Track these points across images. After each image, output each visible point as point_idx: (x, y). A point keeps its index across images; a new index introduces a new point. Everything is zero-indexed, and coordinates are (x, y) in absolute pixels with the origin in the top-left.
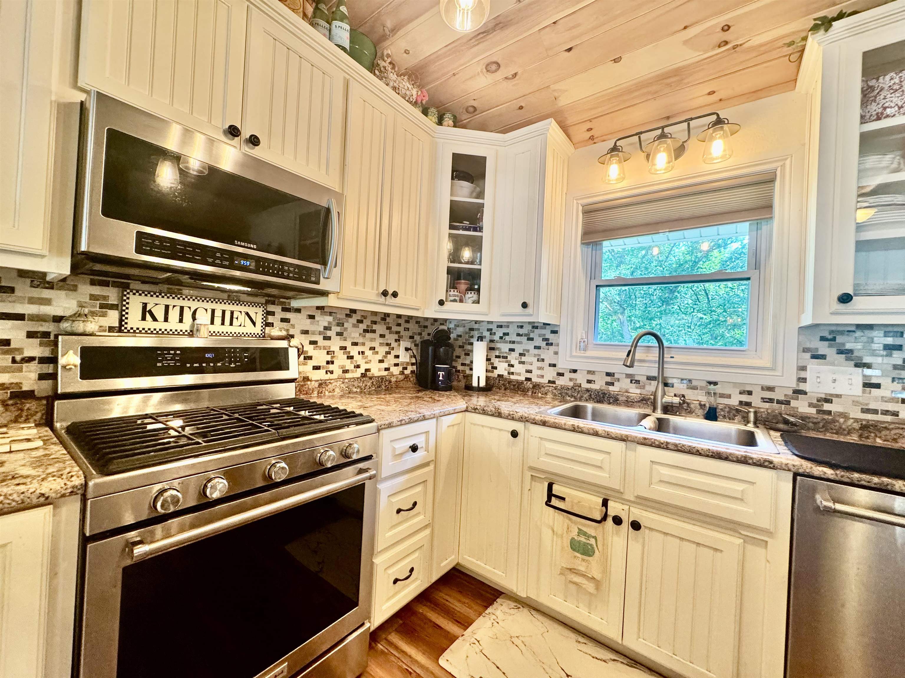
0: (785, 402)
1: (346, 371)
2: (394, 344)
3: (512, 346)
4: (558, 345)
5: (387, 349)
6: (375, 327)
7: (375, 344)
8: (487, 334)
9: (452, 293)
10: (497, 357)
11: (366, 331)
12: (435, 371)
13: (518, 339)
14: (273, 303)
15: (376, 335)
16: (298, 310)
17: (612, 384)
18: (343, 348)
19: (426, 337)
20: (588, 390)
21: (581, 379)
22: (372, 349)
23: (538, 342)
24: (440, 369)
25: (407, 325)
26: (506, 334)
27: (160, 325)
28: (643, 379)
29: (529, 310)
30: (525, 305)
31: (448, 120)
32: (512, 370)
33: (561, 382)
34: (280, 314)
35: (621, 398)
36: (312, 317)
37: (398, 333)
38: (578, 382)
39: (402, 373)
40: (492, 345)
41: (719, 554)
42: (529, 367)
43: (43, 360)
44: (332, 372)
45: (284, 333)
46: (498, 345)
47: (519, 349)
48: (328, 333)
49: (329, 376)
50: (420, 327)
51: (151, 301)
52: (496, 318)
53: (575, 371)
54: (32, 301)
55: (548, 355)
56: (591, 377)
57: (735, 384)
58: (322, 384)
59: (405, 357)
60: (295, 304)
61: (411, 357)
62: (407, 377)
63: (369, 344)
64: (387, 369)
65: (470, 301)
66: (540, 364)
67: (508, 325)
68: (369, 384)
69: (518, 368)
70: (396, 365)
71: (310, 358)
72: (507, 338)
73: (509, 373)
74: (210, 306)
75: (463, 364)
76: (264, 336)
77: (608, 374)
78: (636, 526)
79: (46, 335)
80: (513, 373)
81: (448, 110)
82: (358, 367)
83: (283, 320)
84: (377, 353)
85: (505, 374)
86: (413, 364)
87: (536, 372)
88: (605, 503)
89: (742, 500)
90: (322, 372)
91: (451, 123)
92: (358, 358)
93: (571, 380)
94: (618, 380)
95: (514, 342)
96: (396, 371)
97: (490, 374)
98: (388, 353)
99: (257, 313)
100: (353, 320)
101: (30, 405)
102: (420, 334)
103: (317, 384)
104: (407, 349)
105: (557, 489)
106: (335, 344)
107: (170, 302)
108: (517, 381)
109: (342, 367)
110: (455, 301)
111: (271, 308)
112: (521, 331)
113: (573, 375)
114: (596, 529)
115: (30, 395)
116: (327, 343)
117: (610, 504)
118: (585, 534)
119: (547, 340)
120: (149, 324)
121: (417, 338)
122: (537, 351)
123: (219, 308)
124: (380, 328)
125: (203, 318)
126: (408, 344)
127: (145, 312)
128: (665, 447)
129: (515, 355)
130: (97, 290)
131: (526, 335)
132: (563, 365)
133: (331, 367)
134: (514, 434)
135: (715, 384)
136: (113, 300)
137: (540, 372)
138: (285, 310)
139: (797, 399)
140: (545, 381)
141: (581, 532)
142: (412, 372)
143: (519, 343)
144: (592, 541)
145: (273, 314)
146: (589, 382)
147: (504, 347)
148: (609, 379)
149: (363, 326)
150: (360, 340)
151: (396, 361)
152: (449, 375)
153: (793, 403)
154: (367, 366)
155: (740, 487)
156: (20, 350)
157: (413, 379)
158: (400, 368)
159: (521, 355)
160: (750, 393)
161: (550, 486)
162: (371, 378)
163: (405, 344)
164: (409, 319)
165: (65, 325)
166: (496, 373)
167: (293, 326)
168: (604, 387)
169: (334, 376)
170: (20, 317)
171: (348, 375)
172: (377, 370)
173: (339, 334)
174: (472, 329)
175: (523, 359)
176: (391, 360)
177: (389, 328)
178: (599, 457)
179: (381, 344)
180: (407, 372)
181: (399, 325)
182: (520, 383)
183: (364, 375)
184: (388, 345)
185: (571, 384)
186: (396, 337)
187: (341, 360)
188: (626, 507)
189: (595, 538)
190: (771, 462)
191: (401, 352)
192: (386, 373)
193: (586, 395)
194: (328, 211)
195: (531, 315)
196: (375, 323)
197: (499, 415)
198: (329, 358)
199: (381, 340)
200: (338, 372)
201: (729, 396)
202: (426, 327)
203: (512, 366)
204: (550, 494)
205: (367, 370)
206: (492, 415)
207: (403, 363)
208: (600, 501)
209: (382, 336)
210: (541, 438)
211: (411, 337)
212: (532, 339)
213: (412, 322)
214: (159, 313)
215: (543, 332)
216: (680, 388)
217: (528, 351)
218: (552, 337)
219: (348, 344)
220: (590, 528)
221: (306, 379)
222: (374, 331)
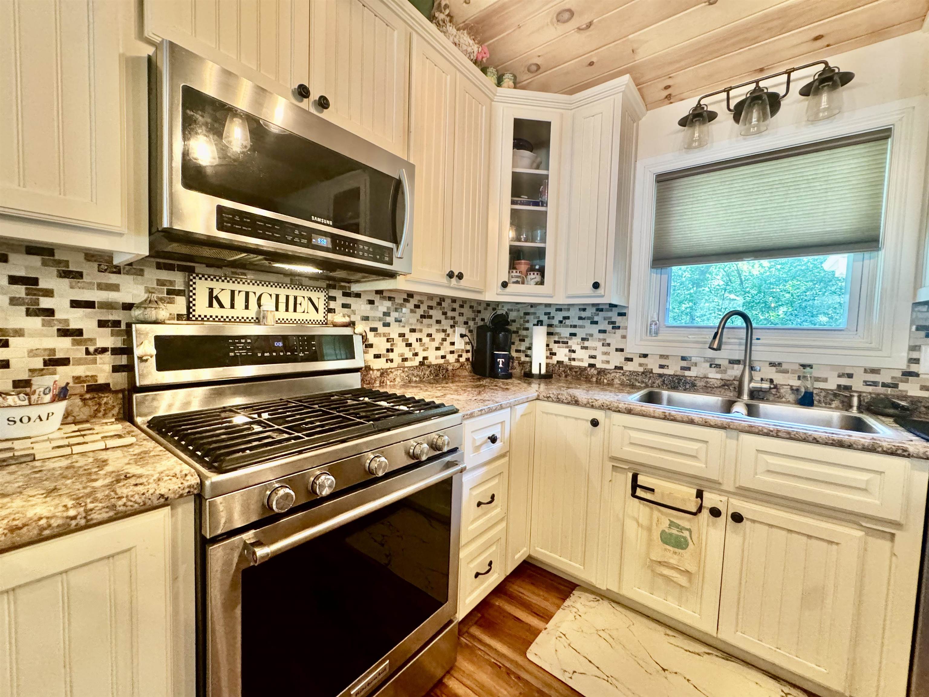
0: (891, 385)
1: (405, 360)
2: (449, 331)
3: (573, 330)
4: (626, 328)
5: (442, 335)
6: (431, 312)
7: (432, 331)
8: (544, 318)
9: (514, 274)
10: (556, 342)
11: (423, 317)
12: (494, 358)
13: (581, 322)
14: (334, 287)
15: (433, 321)
16: (358, 295)
17: (689, 369)
18: (402, 335)
19: (480, 323)
20: (660, 376)
21: (653, 365)
22: (429, 335)
23: (604, 325)
24: (499, 356)
25: (462, 310)
26: (565, 318)
27: (227, 312)
28: (724, 363)
29: (600, 291)
30: (596, 286)
31: (508, 80)
32: (573, 355)
33: (629, 367)
34: (341, 300)
35: (700, 384)
36: (371, 302)
37: (453, 318)
38: (649, 367)
39: (458, 361)
40: (551, 330)
41: (834, 547)
42: (593, 353)
43: (116, 351)
44: (392, 361)
45: (346, 320)
46: (558, 330)
47: (581, 333)
48: (388, 319)
49: (389, 365)
50: (474, 312)
51: (217, 286)
52: (560, 299)
53: (645, 356)
54: (101, 287)
55: (615, 340)
56: (663, 362)
57: (833, 367)
58: (384, 373)
59: (460, 344)
60: (355, 288)
61: (466, 343)
62: (462, 365)
63: (426, 331)
64: (443, 357)
65: (533, 282)
66: (605, 349)
67: (569, 307)
68: (427, 373)
69: (580, 354)
70: (452, 352)
71: (371, 346)
72: (568, 322)
73: (570, 359)
74: (274, 291)
75: (518, 351)
76: (326, 323)
77: (683, 359)
78: (737, 518)
79: (117, 323)
80: (574, 359)
81: (506, 70)
82: (416, 354)
83: (345, 306)
84: (434, 340)
85: (566, 360)
86: (467, 351)
87: (600, 358)
88: (700, 494)
89: (865, 490)
90: (383, 360)
91: (511, 83)
92: (416, 345)
93: (641, 365)
94: (696, 365)
95: (575, 326)
96: (451, 358)
97: (549, 361)
98: (444, 340)
99: (319, 298)
100: (410, 305)
101: (107, 399)
102: (474, 319)
103: (378, 374)
104: (462, 336)
105: (642, 480)
106: (394, 331)
107: (236, 287)
108: (580, 368)
109: (402, 355)
110: (517, 282)
111: (333, 293)
112: (583, 314)
113: (643, 360)
114: (689, 520)
115: (105, 388)
116: (386, 330)
117: (706, 495)
118: (678, 526)
119: (613, 323)
120: (216, 311)
121: (471, 323)
122: (602, 336)
123: (283, 292)
124: (436, 314)
125: (268, 304)
126: (463, 331)
127: (212, 298)
128: (775, 435)
129: (577, 340)
130: (165, 275)
131: (588, 318)
132: (632, 350)
133: (391, 355)
134: (595, 423)
135: (811, 366)
136: (179, 286)
137: (605, 358)
138: (346, 294)
139: (907, 381)
140: (611, 366)
141: (672, 524)
142: (467, 359)
143: (581, 327)
144: (686, 534)
145: (334, 299)
146: (662, 367)
147: (564, 332)
148: (684, 364)
149: (420, 312)
150: (418, 327)
151: (452, 348)
152: (508, 364)
153: (902, 386)
154: (425, 354)
155: (865, 476)
156: (92, 340)
157: (468, 366)
158: (456, 356)
159: (583, 339)
160: (850, 376)
161: (635, 477)
162: (429, 366)
163: (461, 330)
164: (464, 302)
165: (136, 313)
166: (555, 359)
167: (354, 312)
168: (679, 372)
169: (394, 365)
170: (90, 305)
171: (407, 364)
172: (434, 358)
173: (397, 321)
174: (526, 314)
175: (586, 344)
176: (447, 347)
177: (444, 314)
178: (695, 446)
179: (438, 331)
180: (462, 360)
181: (454, 310)
182: (582, 370)
183: (422, 364)
184: (444, 331)
185: (641, 369)
186: (451, 322)
187: (400, 348)
188: (724, 499)
189: (690, 530)
190: (905, 450)
191: (456, 338)
192: (442, 361)
193: (658, 382)
194: (399, 183)
195: (603, 296)
196: (431, 307)
197: (576, 403)
198: (388, 346)
199: (438, 327)
200: (397, 360)
201: (825, 380)
202: (479, 312)
203: (574, 352)
204: (635, 485)
205: (425, 358)
206: (568, 403)
207: (458, 351)
208: (694, 492)
209: (438, 322)
210: (624, 427)
211: (466, 323)
212: (596, 323)
213: (467, 306)
214: (226, 299)
215: (609, 314)
216: (768, 371)
217: (592, 335)
218: (619, 320)
219: (406, 331)
220: (684, 521)
221: (368, 368)
222: (430, 317)
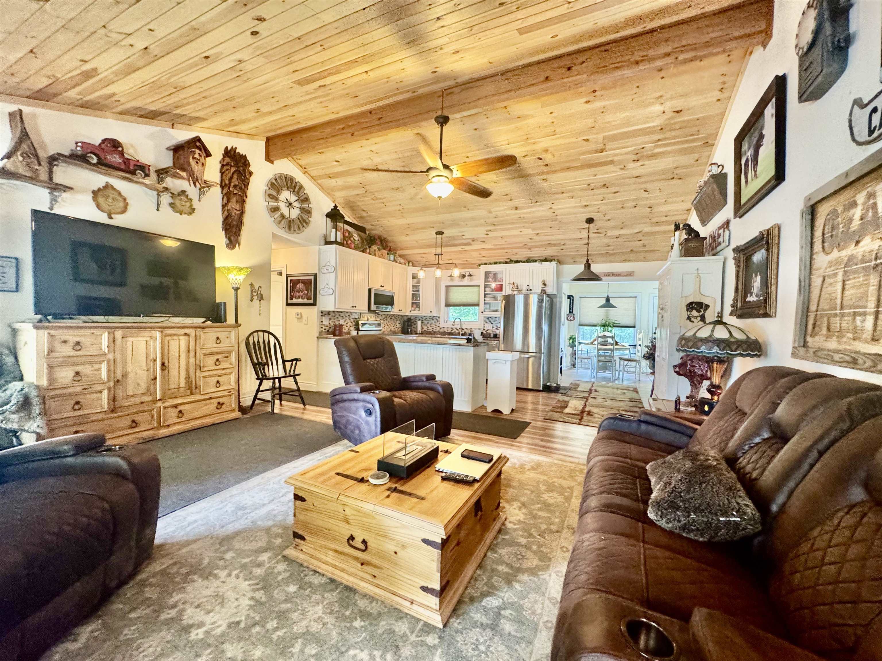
1: (387, 329)
3: (428, 322)
4: (440, 321)
8: (421, 319)
9: (413, 308)
10: (424, 325)
13: (430, 320)
19: (404, 322)
21: (446, 330)
22: (392, 323)
23: (435, 321)
24: (409, 328)
26: (426, 319)
29: (432, 313)
31: (411, 264)
33: (441, 331)
40: (423, 322)
42: (433, 327)
47: (430, 322)
48: (384, 320)
52: (423, 314)
53: (444, 328)
55: (437, 324)
59: (398, 326)
61: (400, 325)
64: (395, 329)
65: (417, 310)
66: (435, 326)
67: (427, 316)
69: (430, 328)
73: (427, 329)
75: (414, 327)
82: (389, 328)
84: (393, 325)
86: (401, 327)
87: (434, 329)
91: (411, 266)
92: (389, 326)
96: (397, 329)
97: (422, 330)
106: (385, 322)
108: (429, 331)
110: (413, 310)
112: (430, 318)
119: (437, 320)
121: (401, 321)
122: (434, 323)
124: (395, 319)
129: (429, 324)
132: (441, 326)
140: (437, 331)
142: (402, 329)
147: (426, 322)
150: (390, 321)
152: (411, 330)
154: (391, 328)
157: (401, 331)
163: (398, 322)
164: (402, 316)
166: (424, 329)
172: (393, 330)
174: (416, 318)
175: (431, 325)
176: (396, 326)
177: (399, 319)
179: (395, 323)
180: (400, 329)
187: (386, 326)
191: (398, 324)
194: (394, 297)
198: (384, 325)
203: (428, 327)
212: (433, 320)
215: (436, 318)
216: (465, 330)
217: (432, 323)
219: (387, 322)
222: (392, 319)
